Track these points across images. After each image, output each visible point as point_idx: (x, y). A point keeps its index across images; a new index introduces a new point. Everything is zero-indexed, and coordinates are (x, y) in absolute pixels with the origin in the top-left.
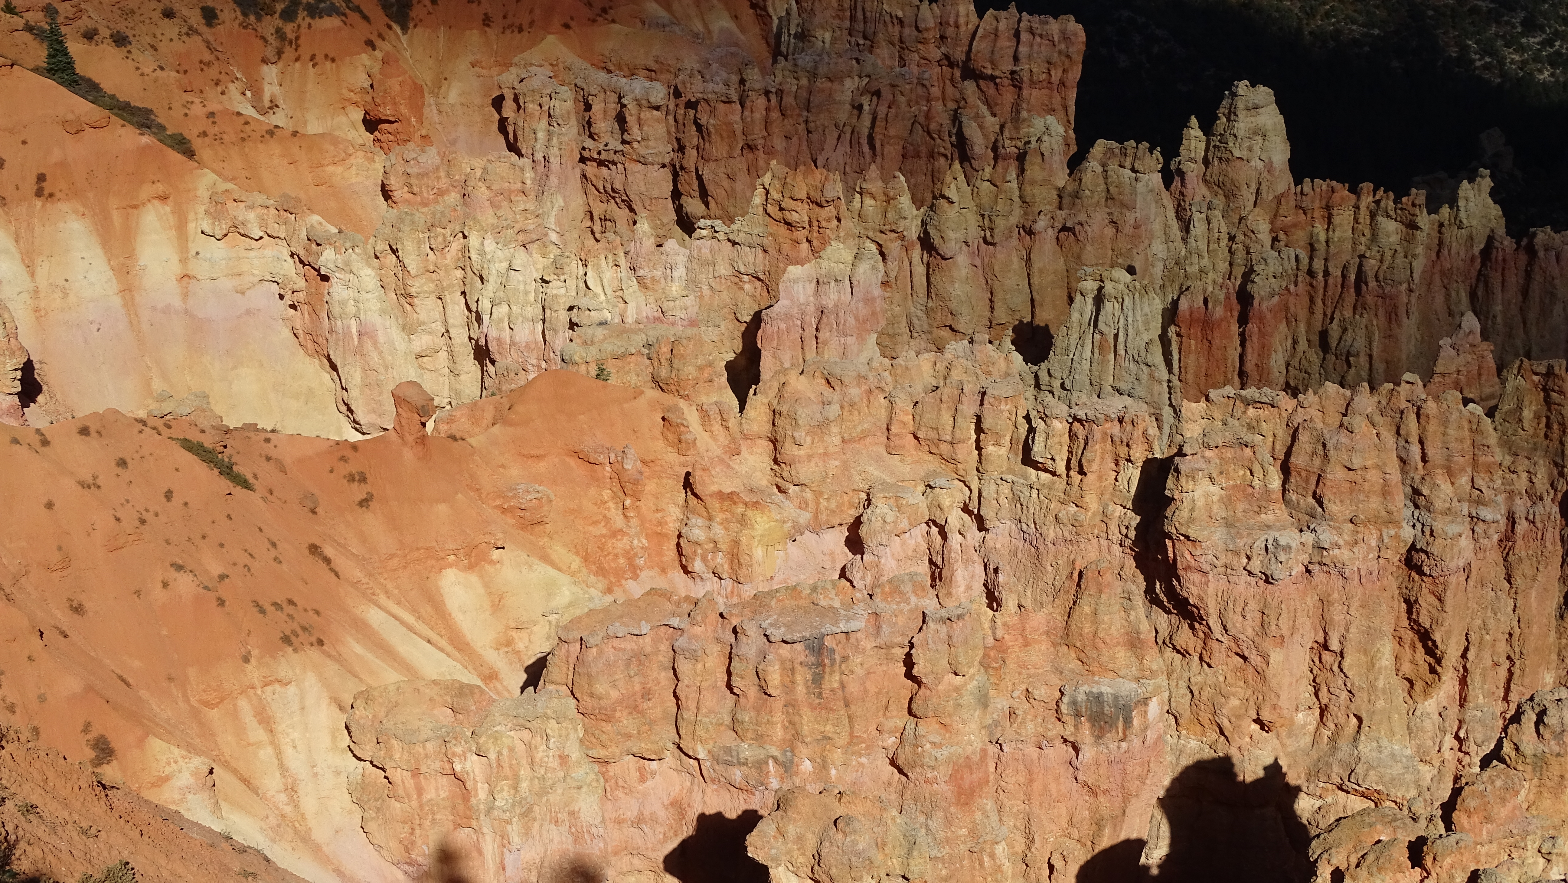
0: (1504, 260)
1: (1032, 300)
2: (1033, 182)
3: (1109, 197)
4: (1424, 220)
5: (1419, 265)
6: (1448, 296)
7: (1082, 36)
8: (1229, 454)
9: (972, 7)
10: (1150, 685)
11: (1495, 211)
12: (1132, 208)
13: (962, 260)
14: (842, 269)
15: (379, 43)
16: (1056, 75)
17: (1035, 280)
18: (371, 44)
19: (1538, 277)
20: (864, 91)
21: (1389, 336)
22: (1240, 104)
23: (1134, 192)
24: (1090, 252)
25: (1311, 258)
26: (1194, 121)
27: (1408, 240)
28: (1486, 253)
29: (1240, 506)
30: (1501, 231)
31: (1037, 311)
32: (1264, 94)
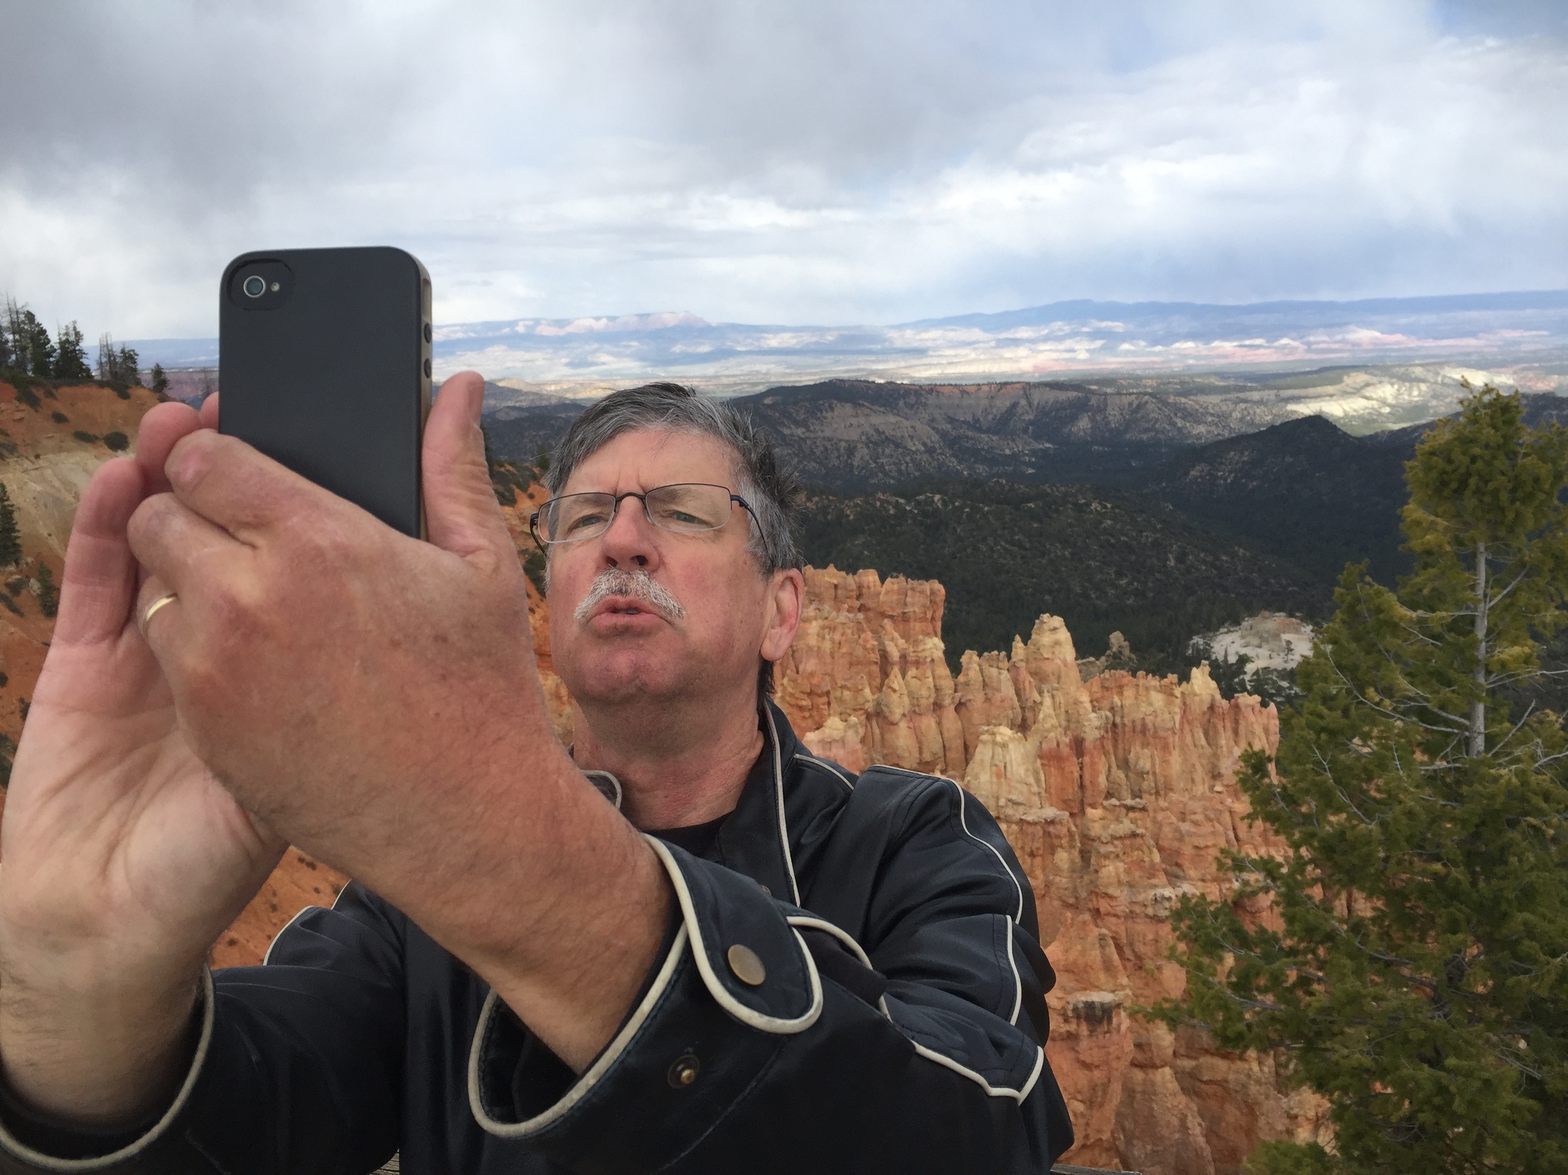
0: (1223, 713)
1: (944, 746)
2: (940, 677)
3: (985, 685)
4: (1177, 691)
5: (1177, 718)
6: (1193, 736)
7: (943, 591)
8: (1127, 842)
9: (877, 577)
10: (1121, 994)
11: (1213, 684)
12: (999, 690)
13: (903, 725)
14: (837, 735)
15: (537, 610)
16: (929, 616)
17: (946, 735)
18: (532, 610)
19: (1242, 723)
20: (823, 628)
21: (1165, 761)
22: (1046, 627)
23: (999, 681)
24: (976, 717)
25: (1114, 716)
26: (1018, 638)
27: (1169, 704)
28: (1212, 707)
29: (1137, 874)
30: (1218, 696)
31: (948, 754)
32: (1057, 621)
